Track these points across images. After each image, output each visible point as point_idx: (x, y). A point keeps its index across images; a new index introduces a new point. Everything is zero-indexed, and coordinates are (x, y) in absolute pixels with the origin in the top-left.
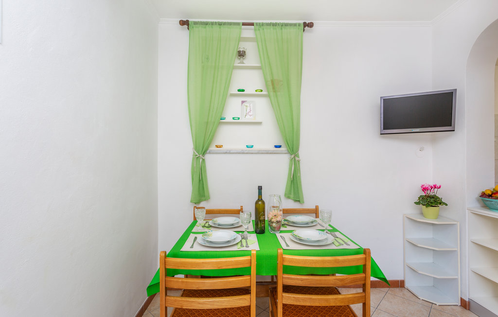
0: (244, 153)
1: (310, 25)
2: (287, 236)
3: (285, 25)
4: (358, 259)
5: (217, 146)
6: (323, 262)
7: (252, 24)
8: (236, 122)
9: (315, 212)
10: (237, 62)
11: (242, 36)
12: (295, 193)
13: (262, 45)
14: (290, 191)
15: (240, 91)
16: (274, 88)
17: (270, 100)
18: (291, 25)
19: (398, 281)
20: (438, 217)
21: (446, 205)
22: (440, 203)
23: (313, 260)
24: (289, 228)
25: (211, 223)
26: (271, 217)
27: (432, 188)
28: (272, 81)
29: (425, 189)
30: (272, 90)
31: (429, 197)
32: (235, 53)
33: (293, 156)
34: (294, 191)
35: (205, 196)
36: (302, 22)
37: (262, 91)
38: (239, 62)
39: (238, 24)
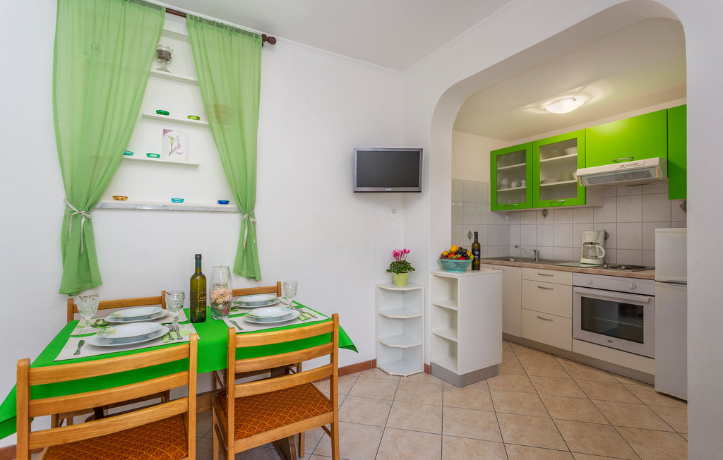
0: (167, 210)
1: (272, 41)
2: (239, 320)
3: (237, 31)
4: (326, 327)
5: (116, 198)
6: (287, 335)
7: (184, 15)
8: (153, 160)
9: (277, 290)
10: (156, 66)
11: (164, 28)
12: (248, 268)
13: (200, 51)
14: (242, 264)
15: (161, 113)
16: (218, 117)
17: (213, 133)
18: (245, 33)
19: (370, 361)
20: (407, 284)
21: (414, 270)
22: (409, 269)
23: (274, 335)
24: (240, 311)
25: (107, 319)
26: (216, 297)
27: (402, 252)
28: (216, 107)
29: (396, 254)
30: (215, 119)
31: (399, 263)
32: (153, 52)
33: (246, 216)
34: (247, 264)
35: (91, 281)
36: (260, 33)
37: (198, 118)
38: (159, 67)
39: (159, 8)
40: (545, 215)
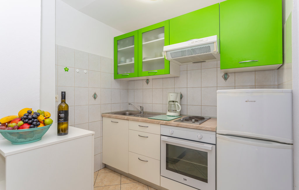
40: (147, 83)
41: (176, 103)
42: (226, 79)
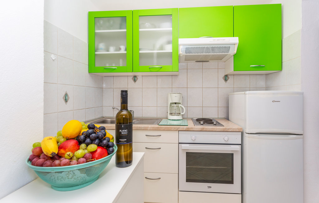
41: (180, 105)
42: (226, 80)
